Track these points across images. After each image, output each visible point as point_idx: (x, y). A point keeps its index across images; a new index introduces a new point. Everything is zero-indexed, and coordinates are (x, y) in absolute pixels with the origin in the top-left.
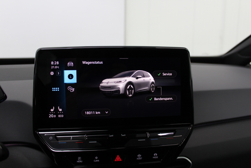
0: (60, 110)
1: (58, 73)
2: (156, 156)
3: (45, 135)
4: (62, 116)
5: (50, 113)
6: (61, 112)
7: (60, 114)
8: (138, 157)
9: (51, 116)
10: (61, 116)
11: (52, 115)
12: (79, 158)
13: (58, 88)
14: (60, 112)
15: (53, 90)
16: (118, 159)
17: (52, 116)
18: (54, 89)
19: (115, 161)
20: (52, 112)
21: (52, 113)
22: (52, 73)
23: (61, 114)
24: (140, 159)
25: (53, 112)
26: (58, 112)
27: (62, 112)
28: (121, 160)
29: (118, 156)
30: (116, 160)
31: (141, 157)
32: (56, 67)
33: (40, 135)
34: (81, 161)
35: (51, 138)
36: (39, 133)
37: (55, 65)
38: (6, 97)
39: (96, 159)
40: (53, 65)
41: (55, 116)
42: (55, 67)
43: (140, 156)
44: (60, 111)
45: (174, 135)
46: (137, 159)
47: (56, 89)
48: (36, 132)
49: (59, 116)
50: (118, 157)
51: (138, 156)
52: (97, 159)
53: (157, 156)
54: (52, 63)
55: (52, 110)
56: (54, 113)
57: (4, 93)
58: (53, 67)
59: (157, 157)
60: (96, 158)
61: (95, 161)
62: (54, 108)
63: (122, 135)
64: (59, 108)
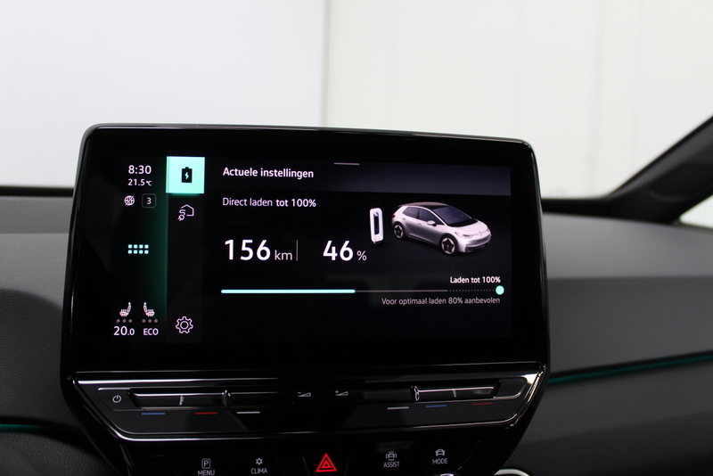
0: (150, 313)
1: (147, 201)
2: (441, 457)
3: (100, 389)
4: (156, 331)
5: (118, 321)
6: (152, 318)
7: (148, 326)
8: (387, 461)
9: (121, 331)
10: (151, 332)
11: (124, 329)
12: (206, 462)
13: (147, 246)
14: (147, 318)
15: (130, 252)
16: (326, 464)
17: (124, 332)
18: (133, 249)
19: (318, 471)
20: (124, 318)
21: (124, 321)
23: (152, 325)
24: (394, 465)
25: (127, 318)
26: (144, 321)
27: (156, 321)
28: (335, 470)
29: (326, 455)
30: (321, 469)
31: (396, 460)
32: (143, 183)
33: (82, 390)
34: (209, 473)
35: (117, 399)
36: (80, 382)
37: (139, 177)
39: (257, 466)
40: (133, 176)
41: (132, 332)
42: (138, 182)
43: (394, 455)
44: (150, 317)
45: (494, 393)
46: (385, 465)
47: (138, 249)
48: (69, 379)
49: (146, 332)
50: (326, 459)
51: (388, 456)
52: (261, 467)
53: (444, 457)
54: (131, 169)
55: (124, 313)
56: (130, 321)
58: (134, 182)
59: (445, 461)
60: (259, 461)
61: (253, 471)
62: (130, 306)
63: (337, 392)
64: (145, 306)
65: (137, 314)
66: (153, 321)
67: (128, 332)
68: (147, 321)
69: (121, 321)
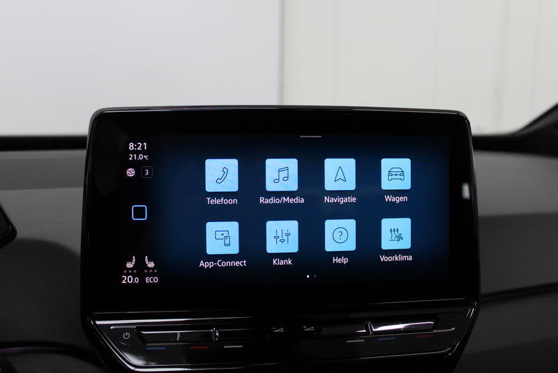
0: (151, 265)
1: (145, 172)
3: (112, 328)
4: (156, 280)
5: (125, 272)
6: (153, 269)
7: (149, 275)
9: (127, 280)
10: (152, 280)
11: (130, 278)
14: (149, 269)
17: (130, 280)
20: (130, 269)
21: (130, 271)
22: (131, 172)
23: (153, 275)
25: (132, 269)
26: (146, 271)
27: (156, 271)
32: (141, 157)
33: (99, 328)
35: (126, 336)
36: (98, 322)
37: (138, 153)
38: (14, 232)
40: (133, 152)
41: (137, 280)
42: (137, 157)
44: (151, 268)
45: (435, 327)
48: (88, 320)
49: (148, 280)
54: (131, 146)
55: (130, 265)
56: (135, 271)
57: (8, 222)
58: (134, 157)
62: (134, 260)
63: (305, 327)
64: (146, 259)
65: (140, 265)
66: (153, 271)
67: (134, 280)
68: (148, 271)
69: (128, 272)
